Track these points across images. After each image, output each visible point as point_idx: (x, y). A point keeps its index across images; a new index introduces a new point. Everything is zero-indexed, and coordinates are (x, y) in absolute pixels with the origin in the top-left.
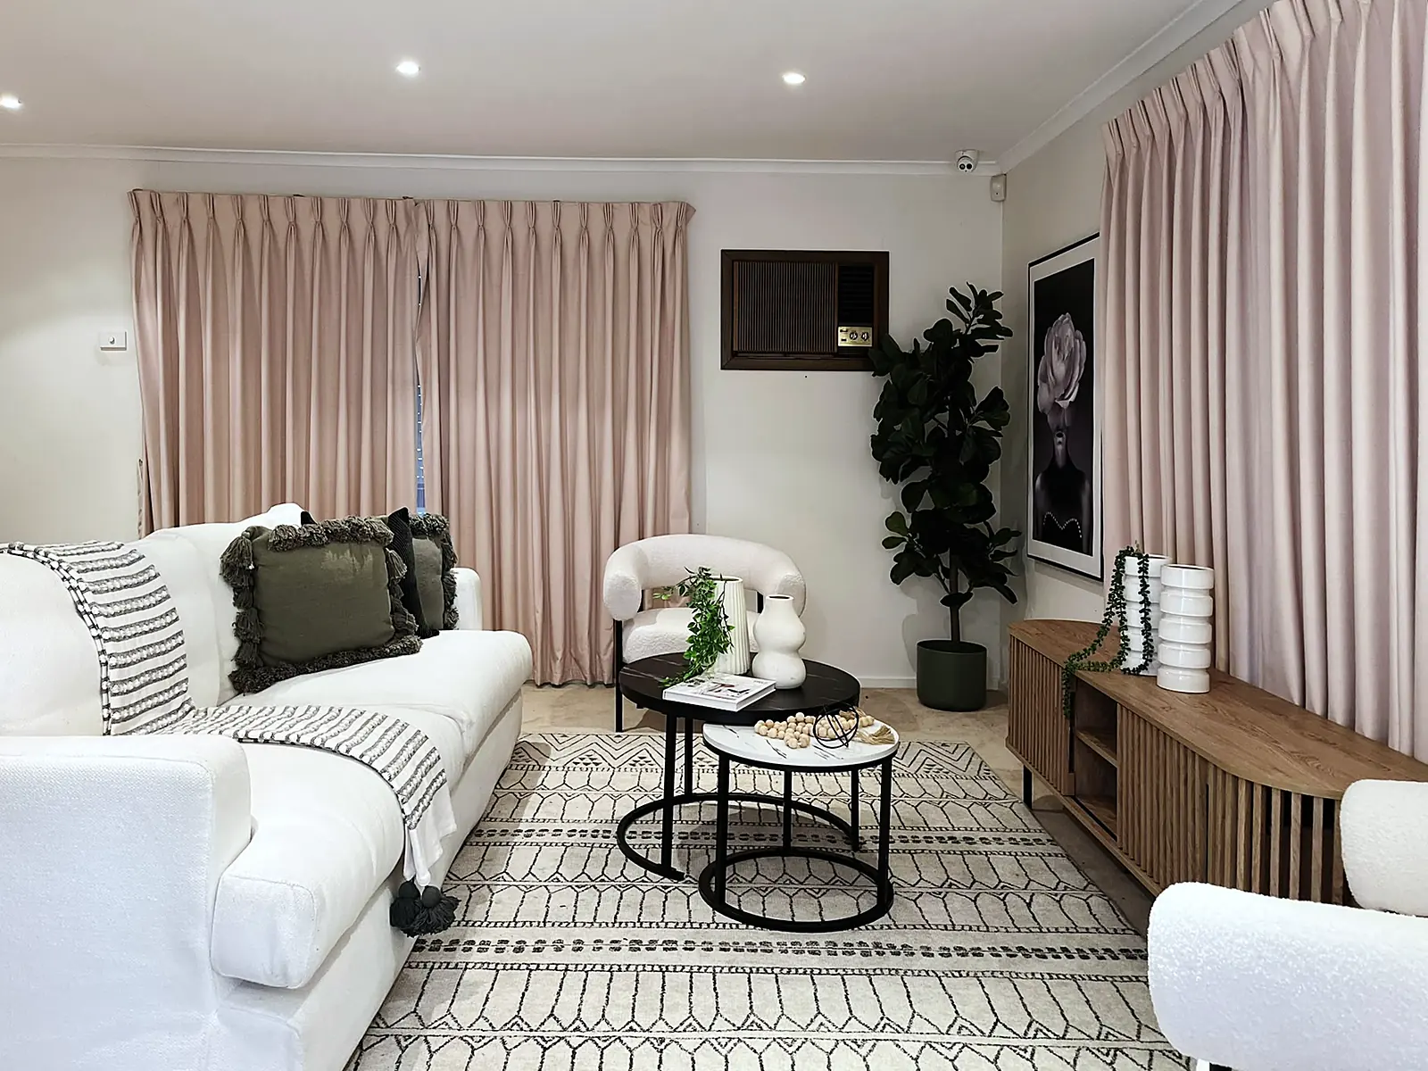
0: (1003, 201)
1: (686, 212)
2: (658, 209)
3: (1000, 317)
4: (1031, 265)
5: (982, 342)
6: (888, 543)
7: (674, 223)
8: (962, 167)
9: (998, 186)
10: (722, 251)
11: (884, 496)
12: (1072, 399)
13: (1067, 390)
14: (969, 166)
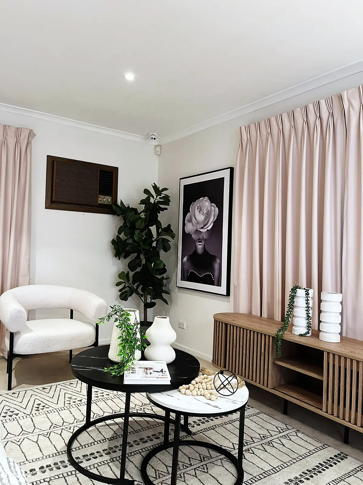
0: (159, 155)
1: (31, 134)
2: (18, 131)
3: (170, 197)
4: (181, 179)
5: (162, 206)
6: (118, 284)
7: (27, 138)
8: (152, 138)
9: (158, 149)
10: (47, 156)
11: (113, 265)
12: (209, 228)
13: (204, 226)
14: (155, 139)
